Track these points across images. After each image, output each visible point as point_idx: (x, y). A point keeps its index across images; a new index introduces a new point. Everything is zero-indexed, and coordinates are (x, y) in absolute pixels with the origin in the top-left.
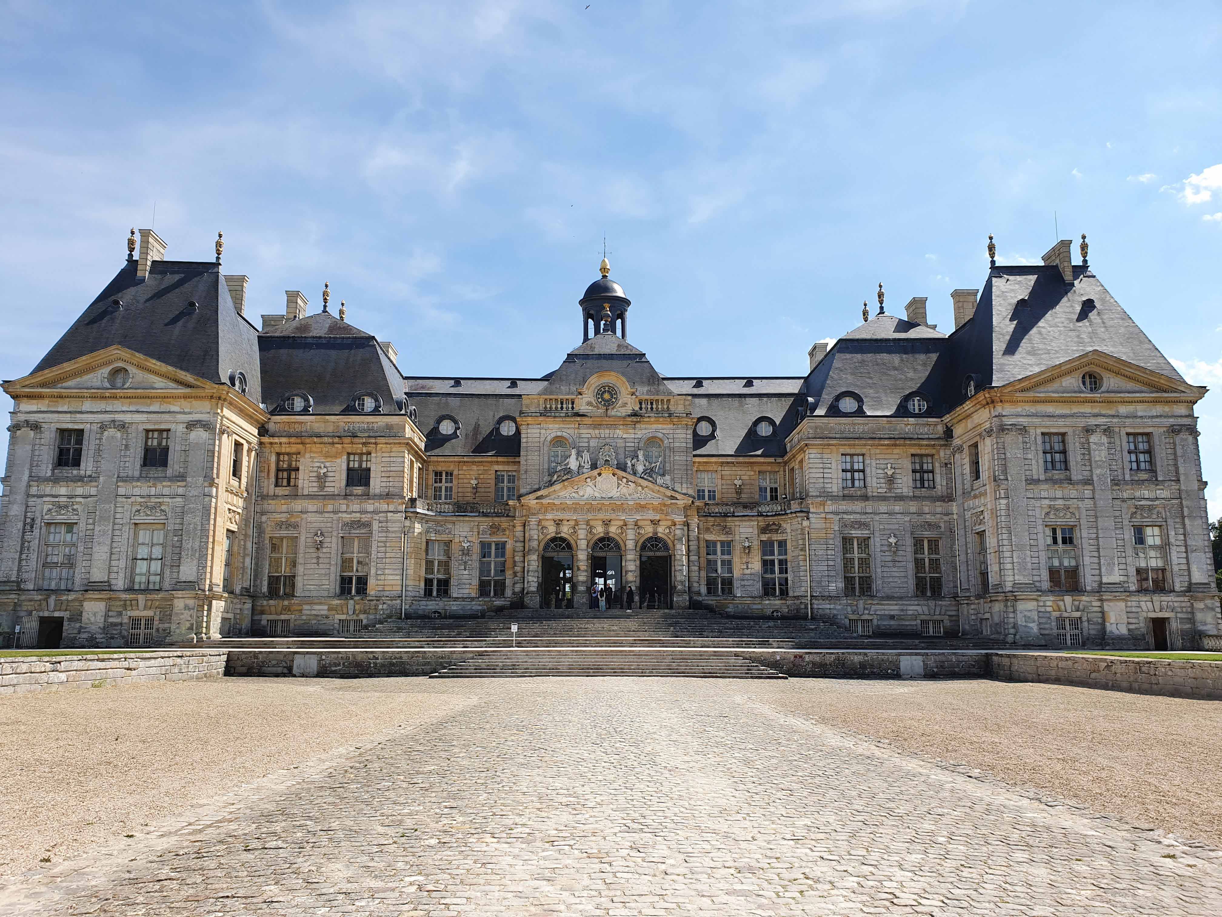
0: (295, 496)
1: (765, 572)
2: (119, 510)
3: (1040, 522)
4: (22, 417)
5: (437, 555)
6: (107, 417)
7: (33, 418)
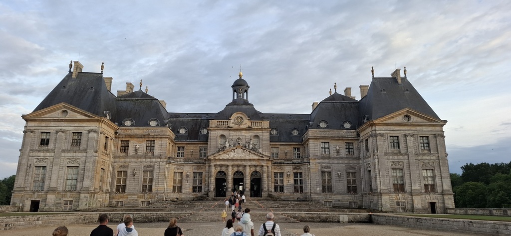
0: (127, 156)
1: (295, 184)
2: (62, 161)
3: (390, 167)
4: (28, 128)
5: (178, 177)
6: (60, 128)
7: (32, 128)
